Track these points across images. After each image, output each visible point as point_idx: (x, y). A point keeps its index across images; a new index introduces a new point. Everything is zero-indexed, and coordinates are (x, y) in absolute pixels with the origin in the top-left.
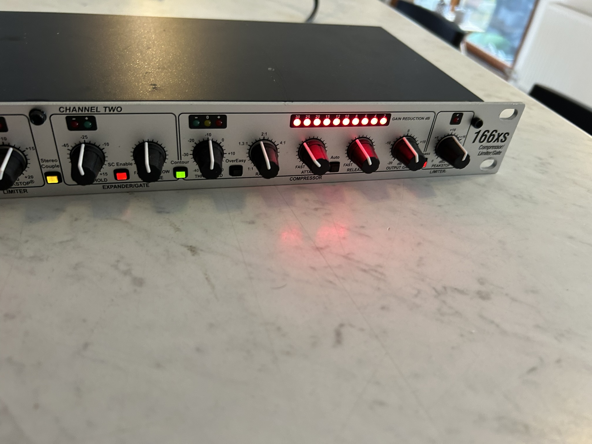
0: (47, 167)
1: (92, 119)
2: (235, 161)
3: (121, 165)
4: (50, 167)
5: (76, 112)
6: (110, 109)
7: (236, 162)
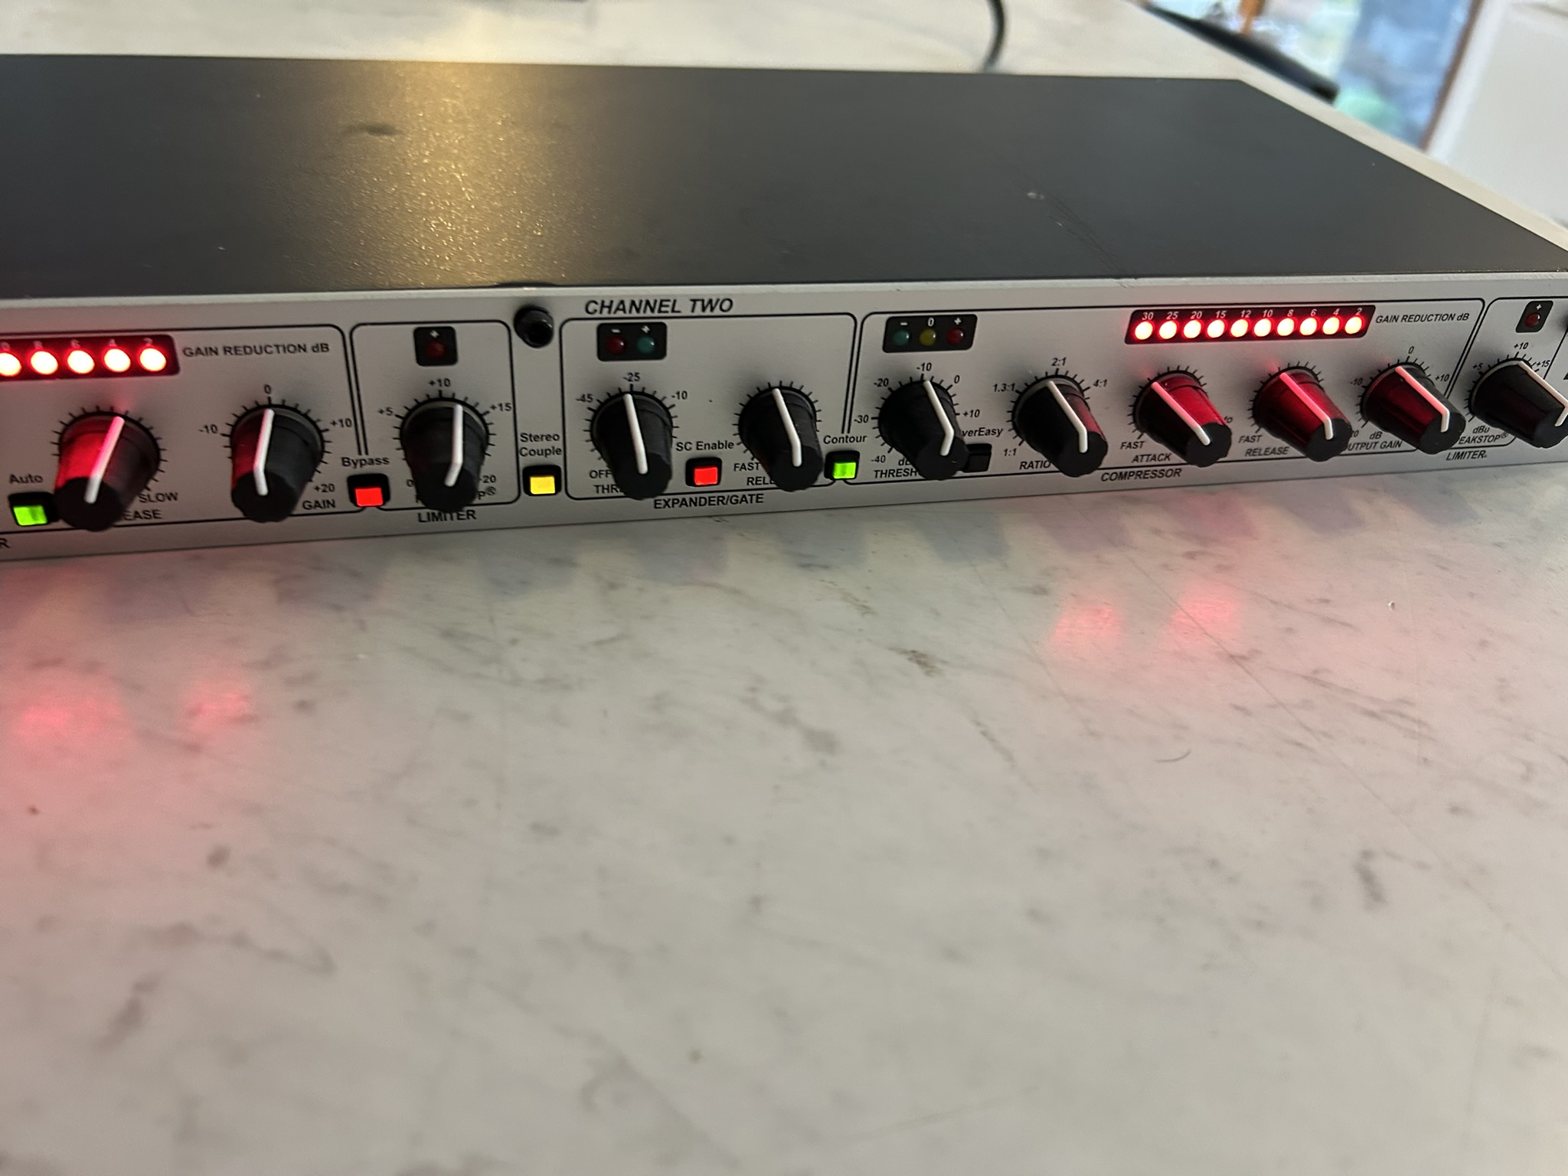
0: (533, 452)
1: (659, 332)
2: (977, 433)
3: (707, 446)
4: (540, 453)
5: (625, 312)
6: (706, 303)
7: (979, 435)
